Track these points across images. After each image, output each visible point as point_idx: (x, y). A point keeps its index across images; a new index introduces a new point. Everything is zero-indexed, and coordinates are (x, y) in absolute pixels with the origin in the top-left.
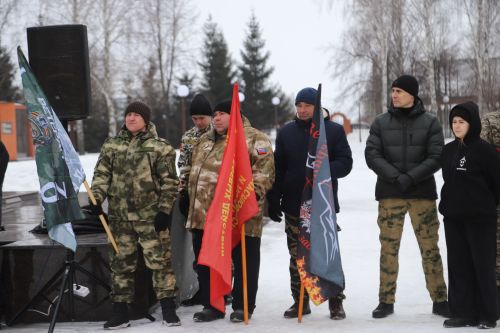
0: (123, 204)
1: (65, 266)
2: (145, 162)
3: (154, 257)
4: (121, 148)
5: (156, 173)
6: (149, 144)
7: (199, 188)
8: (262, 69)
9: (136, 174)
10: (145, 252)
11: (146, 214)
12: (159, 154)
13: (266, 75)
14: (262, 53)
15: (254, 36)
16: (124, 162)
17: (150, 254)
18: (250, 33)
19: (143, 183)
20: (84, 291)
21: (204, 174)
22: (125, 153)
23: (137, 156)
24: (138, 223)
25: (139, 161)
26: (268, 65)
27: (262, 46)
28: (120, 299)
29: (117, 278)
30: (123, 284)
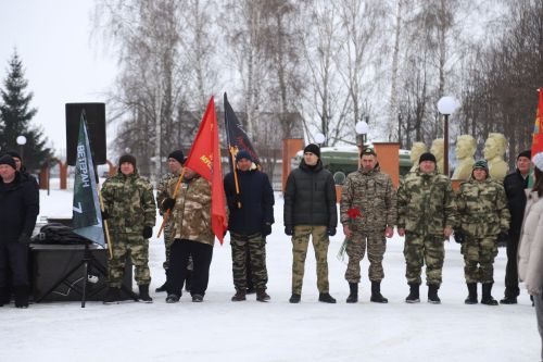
0: (122, 222)
1: (83, 262)
2: (137, 194)
3: (140, 257)
4: (119, 185)
5: (143, 202)
6: (138, 183)
7: (186, 212)
8: (24, 111)
9: (131, 202)
10: (133, 253)
11: (137, 228)
12: (145, 189)
13: (29, 117)
14: (25, 93)
15: (16, 75)
16: (123, 194)
17: (137, 255)
18: (11, 72)
19: (135, 208)
20: (94, 279)
21: (188, 203)
22: (123, 188)
23: (131, 190)
24: (131, 234)
25: (133, 194)
26: (31, 106)
27: (25, 86)
28: (114, 285)
29: (113, 272)
30: (116, 275)
